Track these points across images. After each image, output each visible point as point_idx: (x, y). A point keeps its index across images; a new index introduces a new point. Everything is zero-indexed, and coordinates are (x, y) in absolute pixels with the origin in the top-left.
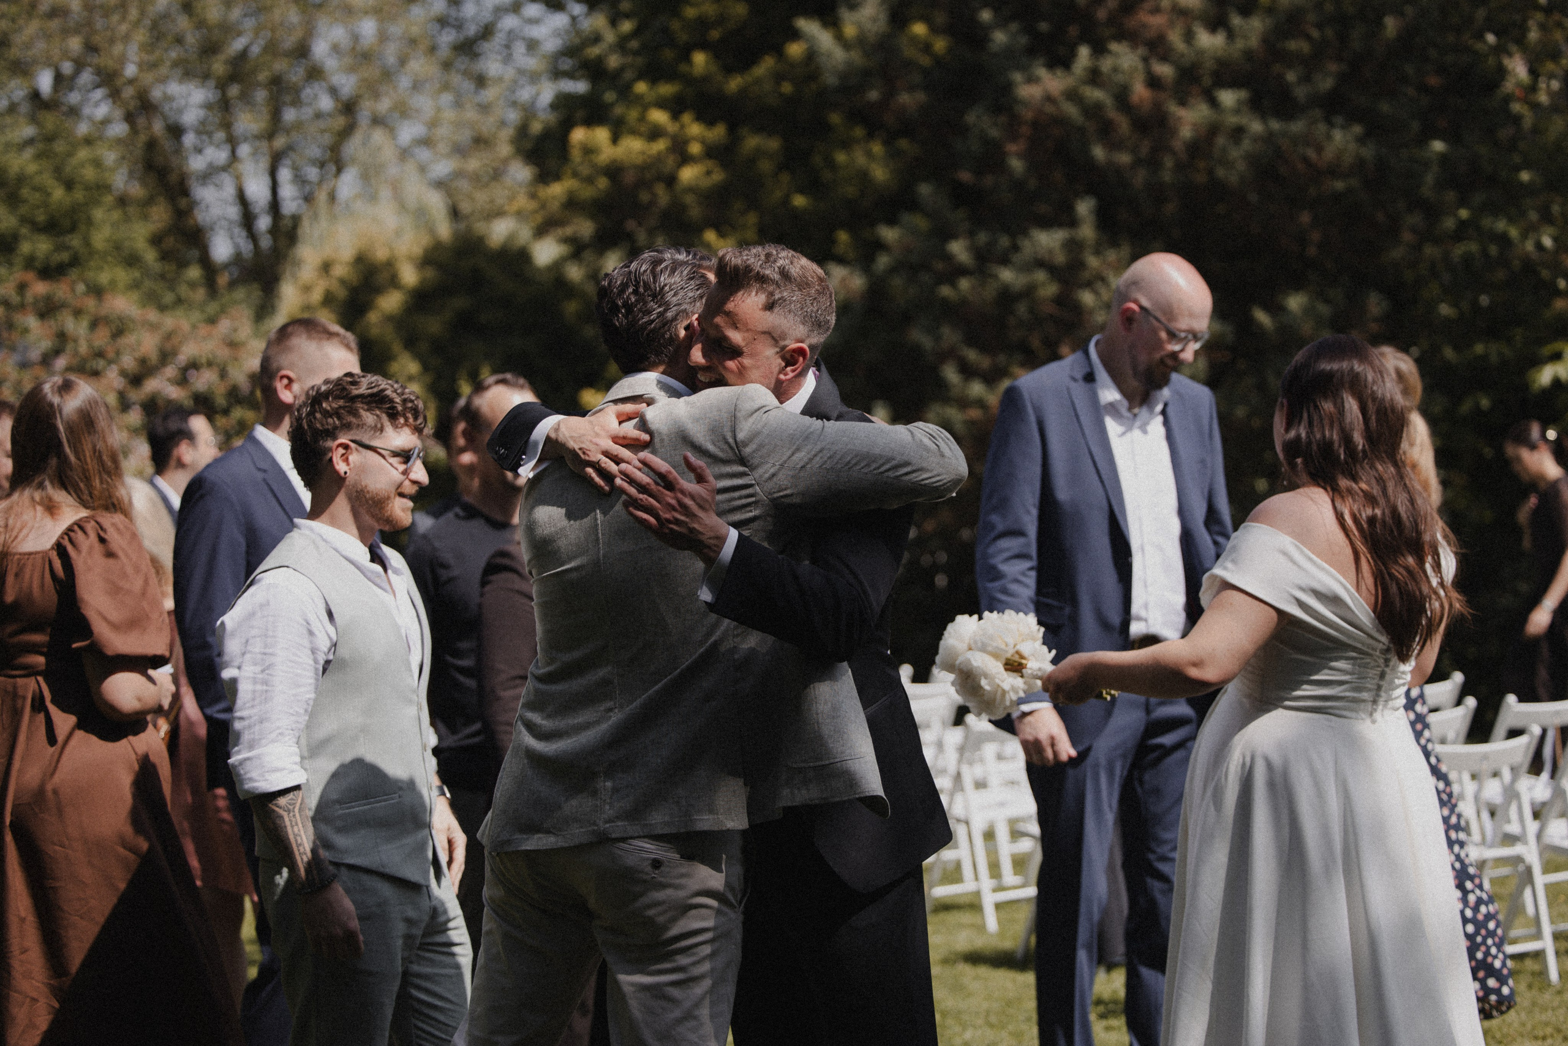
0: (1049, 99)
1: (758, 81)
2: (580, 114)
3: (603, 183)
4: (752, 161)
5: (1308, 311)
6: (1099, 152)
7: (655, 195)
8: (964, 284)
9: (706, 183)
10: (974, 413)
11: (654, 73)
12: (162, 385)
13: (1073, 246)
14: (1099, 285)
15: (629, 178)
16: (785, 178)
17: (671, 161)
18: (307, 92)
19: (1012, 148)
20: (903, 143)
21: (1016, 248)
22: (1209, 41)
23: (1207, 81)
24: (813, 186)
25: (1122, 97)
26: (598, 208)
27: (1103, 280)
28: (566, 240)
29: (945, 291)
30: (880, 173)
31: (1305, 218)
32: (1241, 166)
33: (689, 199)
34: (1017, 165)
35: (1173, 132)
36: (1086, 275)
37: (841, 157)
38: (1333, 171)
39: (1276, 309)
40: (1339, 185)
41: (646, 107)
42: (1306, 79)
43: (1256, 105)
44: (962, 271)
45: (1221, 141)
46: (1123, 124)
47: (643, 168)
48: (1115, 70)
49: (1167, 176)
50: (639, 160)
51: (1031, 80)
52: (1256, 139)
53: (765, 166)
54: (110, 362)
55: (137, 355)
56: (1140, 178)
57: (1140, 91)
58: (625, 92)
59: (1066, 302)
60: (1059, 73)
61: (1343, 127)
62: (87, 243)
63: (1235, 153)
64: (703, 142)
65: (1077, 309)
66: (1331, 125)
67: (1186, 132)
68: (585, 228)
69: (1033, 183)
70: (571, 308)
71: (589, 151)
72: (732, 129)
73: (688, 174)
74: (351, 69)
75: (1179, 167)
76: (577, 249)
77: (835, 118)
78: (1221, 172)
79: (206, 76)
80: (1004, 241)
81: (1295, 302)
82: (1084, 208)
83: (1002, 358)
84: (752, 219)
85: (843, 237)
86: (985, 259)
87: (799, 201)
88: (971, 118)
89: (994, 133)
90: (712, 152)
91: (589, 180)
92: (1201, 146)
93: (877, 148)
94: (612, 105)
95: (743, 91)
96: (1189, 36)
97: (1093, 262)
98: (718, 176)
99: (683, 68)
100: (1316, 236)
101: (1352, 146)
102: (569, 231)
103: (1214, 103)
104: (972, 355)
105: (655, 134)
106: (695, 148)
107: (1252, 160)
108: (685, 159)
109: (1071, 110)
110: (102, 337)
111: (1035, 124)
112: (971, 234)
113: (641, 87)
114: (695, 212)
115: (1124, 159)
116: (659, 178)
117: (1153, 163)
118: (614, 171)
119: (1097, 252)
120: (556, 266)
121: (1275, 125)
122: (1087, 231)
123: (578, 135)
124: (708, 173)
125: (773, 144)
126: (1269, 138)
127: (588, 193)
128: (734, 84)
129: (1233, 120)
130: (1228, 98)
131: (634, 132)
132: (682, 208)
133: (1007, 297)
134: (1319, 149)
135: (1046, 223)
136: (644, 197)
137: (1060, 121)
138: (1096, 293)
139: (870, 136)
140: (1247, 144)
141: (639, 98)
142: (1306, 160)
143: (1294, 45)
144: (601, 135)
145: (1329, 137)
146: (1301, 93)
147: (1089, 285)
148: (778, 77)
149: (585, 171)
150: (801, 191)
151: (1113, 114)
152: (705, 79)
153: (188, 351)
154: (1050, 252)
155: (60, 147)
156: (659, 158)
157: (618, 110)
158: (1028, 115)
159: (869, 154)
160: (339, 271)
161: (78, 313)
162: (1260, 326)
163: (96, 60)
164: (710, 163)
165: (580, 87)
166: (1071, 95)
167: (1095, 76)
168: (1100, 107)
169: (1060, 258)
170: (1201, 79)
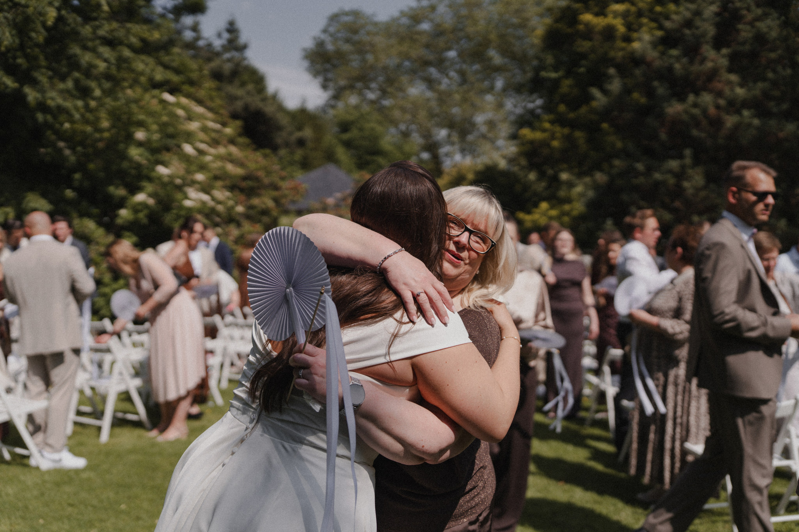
0: (677, 113)
6: (695, 132)
8: (641, 178)
13: (683, 167)
19: (662, 130)
21: (661, 166)
22: (740, 91)
23: (738, 107)
25: (705, 111)
29: (634, 181)
32: (749, 138)
34: (663, 136)
35: (724, 125)
36: (687, 176)
42: (777, 105)
43: (757, 115)
44: (641, 174)
45: (742, 128)
46: (704, 122)
48: (703, 102)
49: (720, 141)
51: (671, 106)
52: (756, 127)
56: (709, 142)
57: (712, 110)
59: (678, 186)
60: (681, 103)
63: (747, 133)
65: (682, 188)
67: (729, 125)
69: (669, 143)
73: (555, 143)
78: (741, 141)
80: (657, 163)
82: (688, 152)
86: (649, 170)
88: (648, 120)
89: (656, 125)
90: (563, 136)
92: (734, 130)
96: (732, 90)
97: (690, 171)
101: (794, 130)
103: (740, 115)
104: (642, 202)
105: (544, 130)
106: (558, 135)
107: (754, 136)
108: (554, 138)
109: (685, 117)
111: (672, 122)
112: (645, 161)
115: (704, 135)
116: (545, 145)
117: (714, 136)
119: (691, 168)
121: (764, 121)
122: (688, 161)
123: (522, 131)
124: (561, 143)
126: (762, 126)
128: (571, 115)
129: (747, 120)
130: (746, 113)
131: (538, 130)
133: (657, 184)
134: (782, 131)
135: (673, 158)
137: (681, 121)
140: (752, 129)
142: (776, 135)
143: (775, 93)
145: (786, 126)
146: (775, 110)
147: (687, 179)
151: (701, 118)
152: (563, 113)
154: (674, 168)
156: (545, 138)
157: (535, 123)
158: (669, 119)
166: (686, 112)
167: (695, 105)
168: (696, 115)
169: (677, 170)
170: (736, 105)
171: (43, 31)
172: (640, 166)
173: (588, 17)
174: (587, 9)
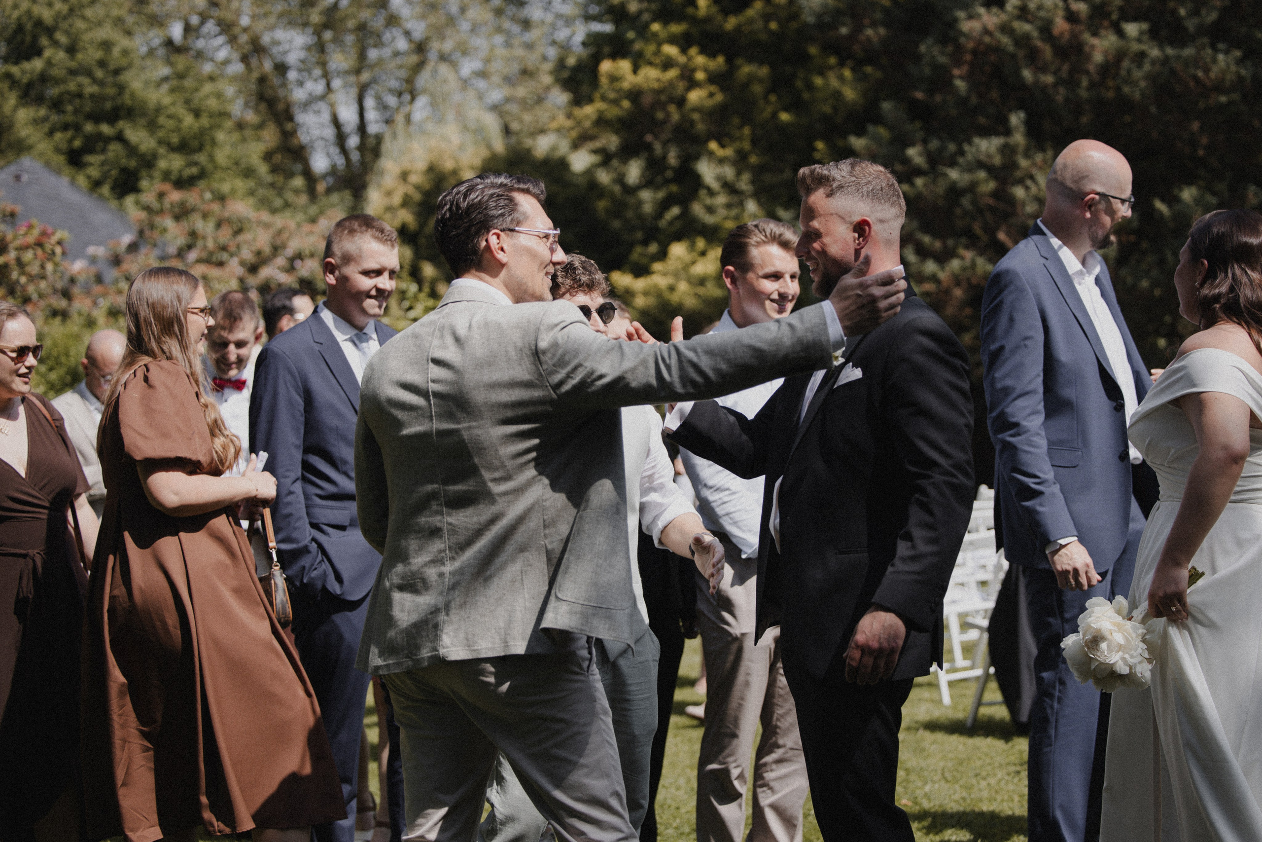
0: (986, 31)
1: (751, 21)
2: (607, 49)
3: (626, 104)
4: (746, 85)
5: (1197, 201)
6: (1027, 74)
7: (668, 115)
8: (919, 182)
9: (710, 103)
10: (928, 287)
11: (666, 15)
12: (273, 272)
13: (1008, 151)
14: (1029, 183)
15: (647, 100)
16: (773, 98)
17: (681, 85)
18: (387, 36)
19: (956, 72)
20: (869, 69)
21: (962, 153)
23: (1114, 17)
24: (796, 105)
25: (1046, 29)
26: (622, 125)
27: (1032, 177)
28: (595, 152)
30: (850, 94)
31: (1195, 126)
32: (1143, 84)
33: (696, 116)
34: (961, 85)
35: (1088, 57)
36: (1018, 174)
37: (818, 81)
38: (1219, 87)
39: (1172, 200)
40: (1223, 99)
41: (660, 45)
42: (1195, 12)
43: (1154, 34)
44: (918, 172)
45: (1126, 64)
46: (1047, 51)
47: (658, 92)
48: (1040, 7)
49: (1083, 93)
50: (656, 85)
51: (970, 17)
52: (1153, 63)
53: (757, 89)
54: (232, 255)
55: (253, 248)
56: (1061, 95)
57: (1060, 25)
58: (643, 31)
59: (1002, 195)
60: (995, 10)
61: (1227, 52)
62: (211, 158)
63: (1137, 74)
64: (706, 70)
65: (1011, 201)
66: (1216, 50)
67: (1098, 57)
68: (612, 141)
69: (974, 100)
70: (602, 205)
71: (614, 79)
72: (729, 60)
73: (695, 96)
74: (423, 17)
75: (1092, 86)
76: (606, 158)
77: (813, 50)
78: (1126, 89)
79: (305, 25)
80: (952, 147)
81: (1188, 194)
82: (1016, 119)
83: (950, 242)
84: (747, 131)
85: (820, 145)
86: (936, 161)
87: (784, 117)
88: (923, 48)
89: (943, 60)
90: (713, 78)
91: (615, 102)
92: (1110, 68)
93: (847, 73)
94: (632, 42)
95: (738, 29)
97: (1023, 163)
98: (719, 97)
99: (690, 10)
100: (1204, 140)
101: (1233, 68)
102: (598, 144)
103: (1121, 33)
104: (927, 239)
105: (668, 64)
106: (700, 76)
107: (1151, 78)
108: (693, 84)
109: (1005, 40)
110: (225, 235)
111: (974, 52)
112: (925, 142)
113: (656, 27)
114: (700, 127)
115: (1049, 79)
116: (671, 100)
117: (1071, 83)
118: (635, 95)
119: (1027, 156)
120: (589, 172)
121: (1170, 51)
122: (1019, 138)
123: (606, 66)
124: (711, 95)
125: (764, 71)
126: (1166, 60)
127: (613, 112)
128: (731, 23)
129: (1135, 47)
130: (1132, 29)
131: (651, 64)
132: (692, 123)
133: (954, 192)
134: (1207, 70)
135: (986, 132)
136: (660, 115)
137: (997, 49)
138: (1027, 188)
139: (842, 64)
140: (1147, 67)
141: (655, 35)
142: (1195, 78)
144: (625, 65)
145: (1214, 61)
146: (1191, 25)
147: (1020, 181)
148: (767, 18)
149: (612, 95)
150: (786, 109)
151: (1039, 43)
152: (707, 20)
153: (294, 246)
154: (989, 156)
155: (188, 83)
156: (671, 83)
157: (638, 46)
158: (971, 45)
159: (841, 78)
160: (414, 179)
161: (205, 216)
162: (1161, 213)
163: (216, 13)
164: (713, 88)
165: (607, 28)
166: (1005, 28)
167: (1023, 12)
168: (1027, 37)
169: (997, 160)
170: (1110, 14)
172: (914, 153)
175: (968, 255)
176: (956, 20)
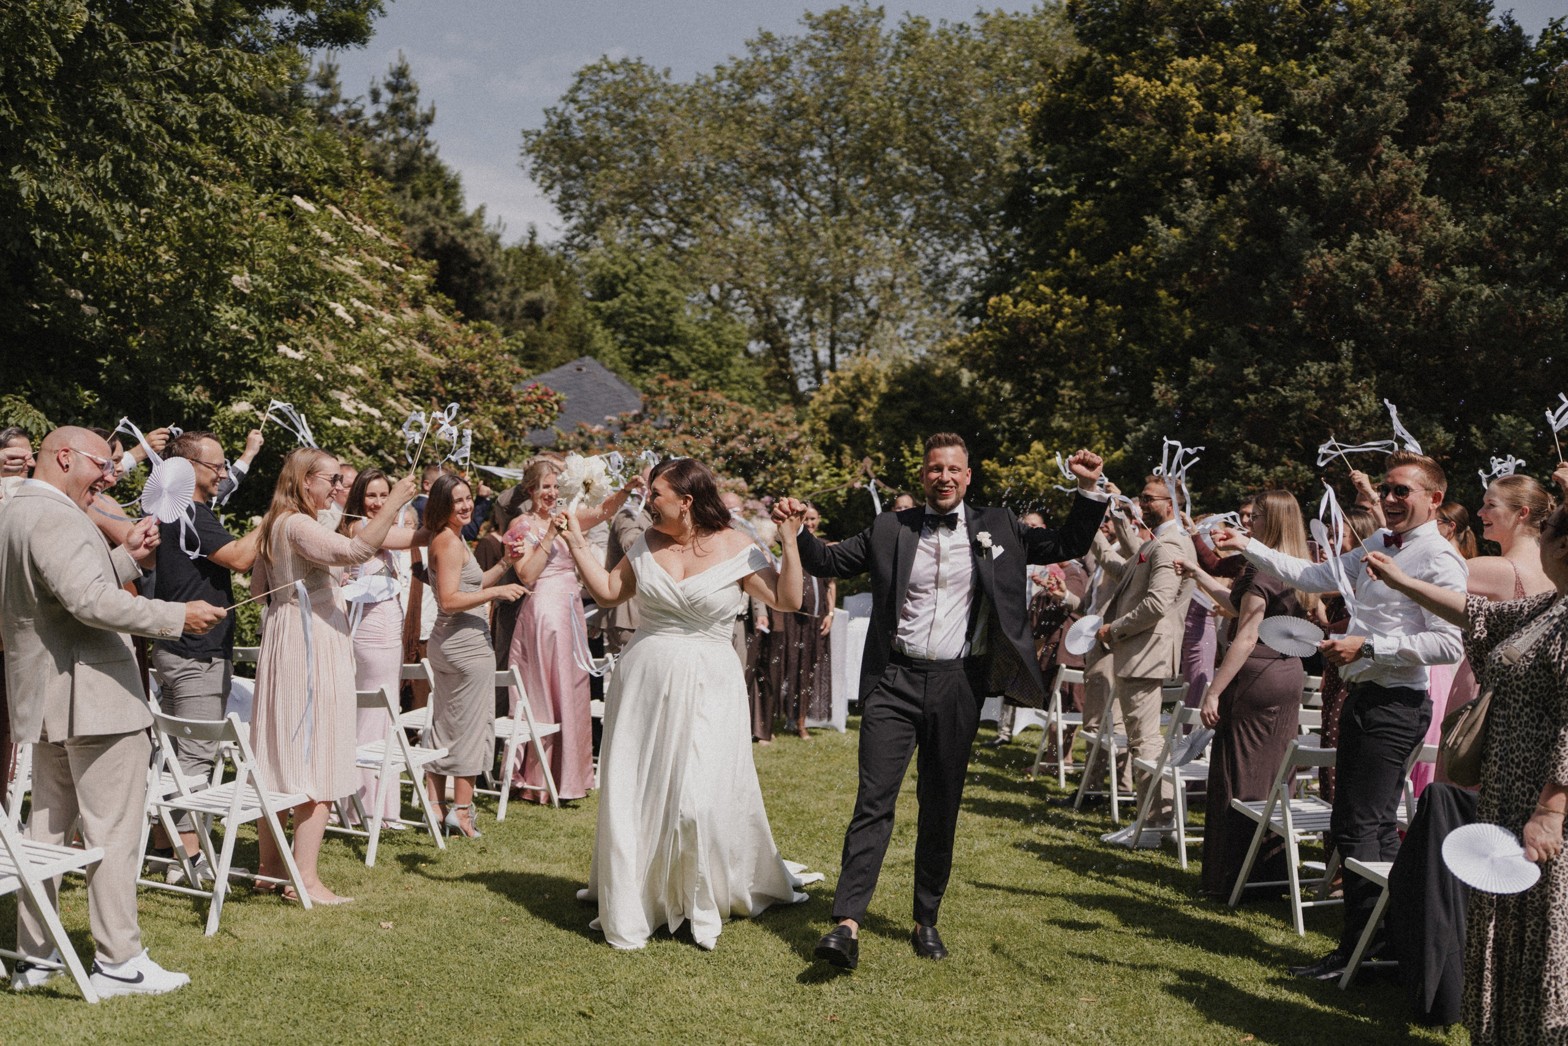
0: (1327, 269)
3: (1006, 329)
6: (1359, 307)
7: (1039, 340)
8: (1252, 397)
9: (1072, 331)
13: (1336, 374)
14: (1355, 403)
17: (1051, 317)
19: (1296, 304)
21: (1293, 374)
25: (1381, 269)
27: (1358, 399)
29: (1238, 401)
33: (1060, 341)
34: (1298, 315)
35: (1420, 295)
36: (1346, 395)
39: (1486, 426)
44: (1253, 389)
45: (1455, 303)
46: (1380, 290)
47: (1032, 323)
48: (1378, 249)
49: (1411, 328)
50: (1031, 317)
51: (1313, 256)
52: (1482, 302)
57: (1395, 265)
60: (1336, 251)
67: (1429, 297)
69: (1309, 328)
71: (999, 310)
72: (1092, 299)
73: (1061, 326)
80: (1285, 369)
82: (1346, 348)
83: (1276, 451)
86: (1268, 380)
88: (1265, 282)
89: (1284, 292)
90: (1077, 313)
92: (1439, 307)
96: (1436, 228)
97: (1350, 386)
103: (1451, 276)
104: (1255, 446)
105: (1041, 299)
106: (1067, 311)
108: (1060, 317)
109: (1343, 277)
111: (1314, 287)
112: (1260, 363)
115: (1378, 314)
116: (1043, 328)
117: (1399, 318)
119: (1354, 380)
122: (1347, 364)
123: (994, 299)
124: (1074, 325)
129: (1465, 288)
130: (1461, 272)
132: (1057, 347)
133: (1284, 407)
135: (1318, 358)
136: (1032, 340)
137: (1335, 284)
143: (1516, 236)
144: (1008, 300)
147: (1346, 401)
151: (1373, 280)
154: (1318, 379)
156: (1043, 316)
158: (1311, 280)
164: (1076, 321)
166: (1344, 267)
167: (1364, 257)
168: (1364, 275)
169: (1325, 382)
170: (1444, 258)
171: (55, 53)
173: (1131, 79)
174: (1128, 65)
175: (1292, 463)
176: (1301, 257)
